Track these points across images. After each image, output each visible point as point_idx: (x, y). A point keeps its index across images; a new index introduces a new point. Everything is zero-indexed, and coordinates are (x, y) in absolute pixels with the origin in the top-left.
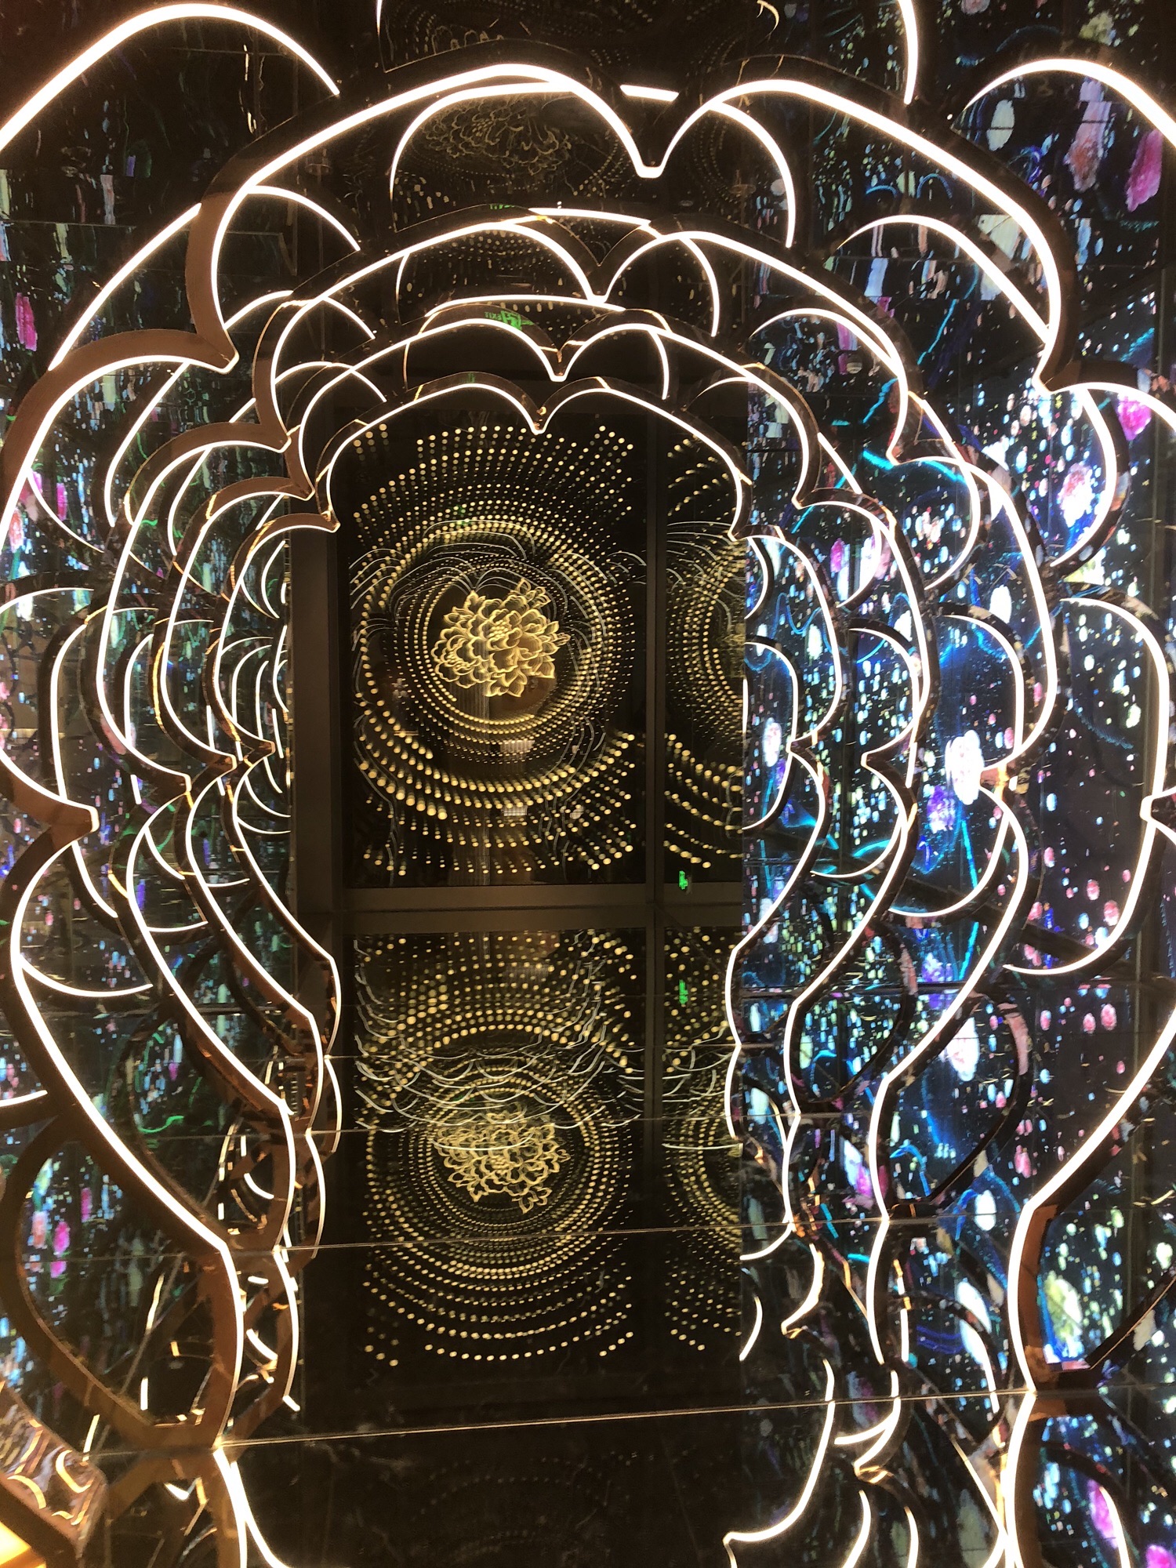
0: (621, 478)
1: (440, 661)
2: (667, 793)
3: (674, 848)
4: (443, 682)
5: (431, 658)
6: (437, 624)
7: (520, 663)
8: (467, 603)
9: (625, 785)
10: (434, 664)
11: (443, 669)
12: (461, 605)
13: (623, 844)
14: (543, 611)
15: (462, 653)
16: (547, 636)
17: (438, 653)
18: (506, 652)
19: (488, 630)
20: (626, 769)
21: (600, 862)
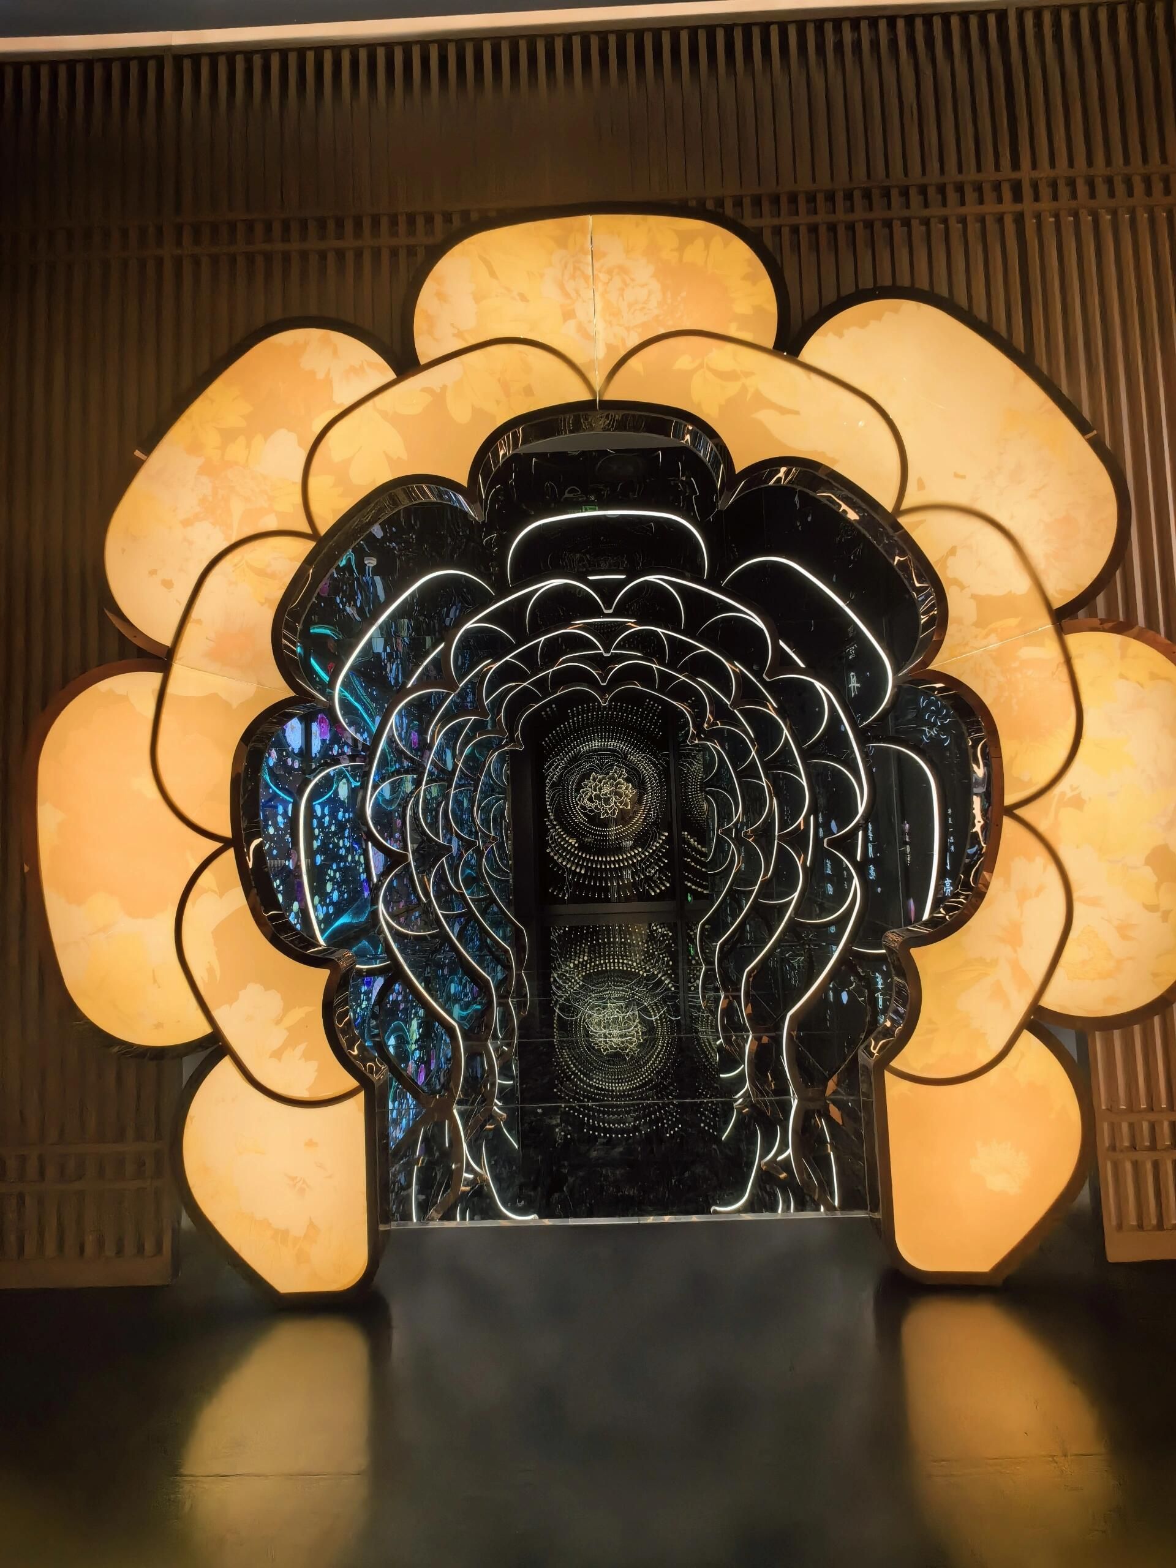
0: (657, 721)
1: (580, 803)
2: (686, 859)
3: (689, 884)
4: (582, 812)
5: (576, 802)
6: (579, 787)
7: (615, 803)
8: (592, 778)
9: (665, 855)
10: (578, 805)
11: (582, 807)
12: (589, 779)
13: (666, 883)
14: (625, 779)
15: (590, 799)
16: (628, 790)
17: (579, 800)
18: (609, 798)
19: (600, 789)
20: (665, 848)
21: (655, 891)
